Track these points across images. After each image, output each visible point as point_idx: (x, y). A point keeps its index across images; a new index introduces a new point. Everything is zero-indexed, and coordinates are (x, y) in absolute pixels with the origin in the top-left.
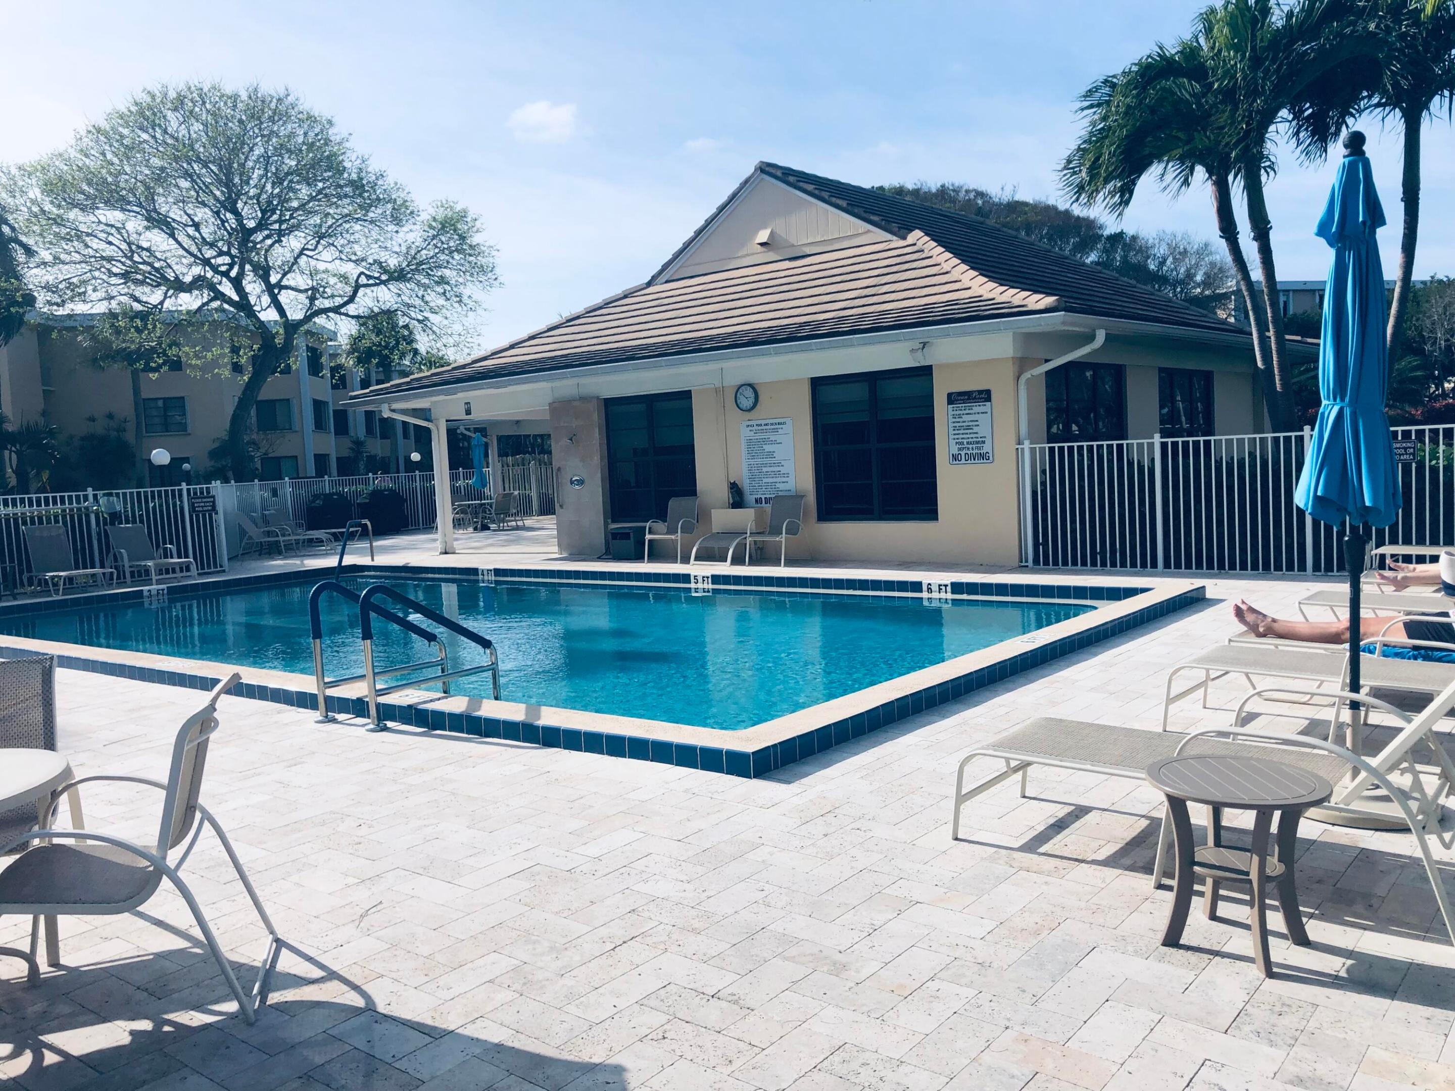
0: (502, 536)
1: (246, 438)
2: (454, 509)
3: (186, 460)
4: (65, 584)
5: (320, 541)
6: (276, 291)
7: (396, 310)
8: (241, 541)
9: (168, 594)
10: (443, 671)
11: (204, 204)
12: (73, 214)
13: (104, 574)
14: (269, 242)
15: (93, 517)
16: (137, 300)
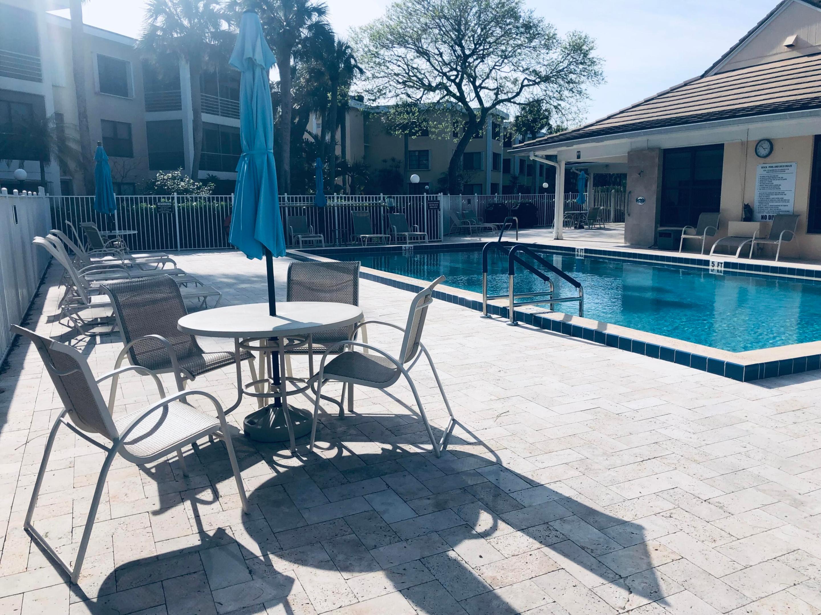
0: (591, 232)
1: (457, 174)
2: (564, 216)
3: (427, 184)
4: (368, 241)
5: (490, 229)
6: (479, 90)
7: (543, 100)
8: (450, 226)
9: (414, 249)
10: (551, 298)
11: (445, 42)
12: (382, 52)
13: (385, 237)
14: (477, 62)
15: (382, 208)
16: (409, 96)
